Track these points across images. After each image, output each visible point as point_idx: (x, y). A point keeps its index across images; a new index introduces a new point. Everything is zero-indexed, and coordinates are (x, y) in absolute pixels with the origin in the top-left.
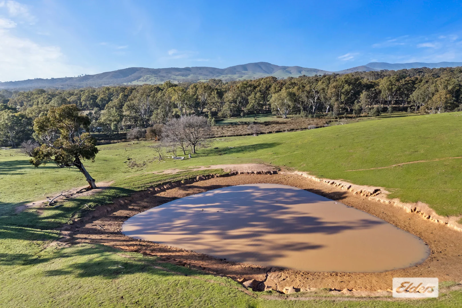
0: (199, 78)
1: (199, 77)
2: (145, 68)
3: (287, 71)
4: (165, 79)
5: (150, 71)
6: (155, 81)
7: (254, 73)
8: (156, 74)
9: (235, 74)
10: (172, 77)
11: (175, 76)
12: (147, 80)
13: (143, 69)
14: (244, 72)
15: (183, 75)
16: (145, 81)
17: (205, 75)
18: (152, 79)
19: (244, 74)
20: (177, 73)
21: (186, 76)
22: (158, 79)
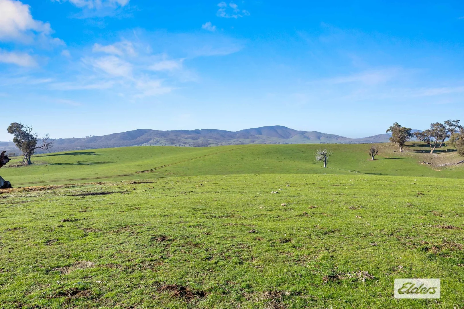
0: (210, 142)
1: (209, 140)
2: (153, 130)
3: (305, 136)
4: (175, 142)
5: (159, 134)
6: (166, 144)
7: (269, 138)
8: (165, 137)
9: (248, 138)
10: (181, 140)
11: (184, 139)
12: (158, 143)
13: (152, 131)
14: (257, 136)
15: (192, 138)
16: (156, 144)
17: (215, 138)
18: (162, 143)
19: (258, 138)
20: (187, 136)
21: (196, 139)
22: (168, 142)
